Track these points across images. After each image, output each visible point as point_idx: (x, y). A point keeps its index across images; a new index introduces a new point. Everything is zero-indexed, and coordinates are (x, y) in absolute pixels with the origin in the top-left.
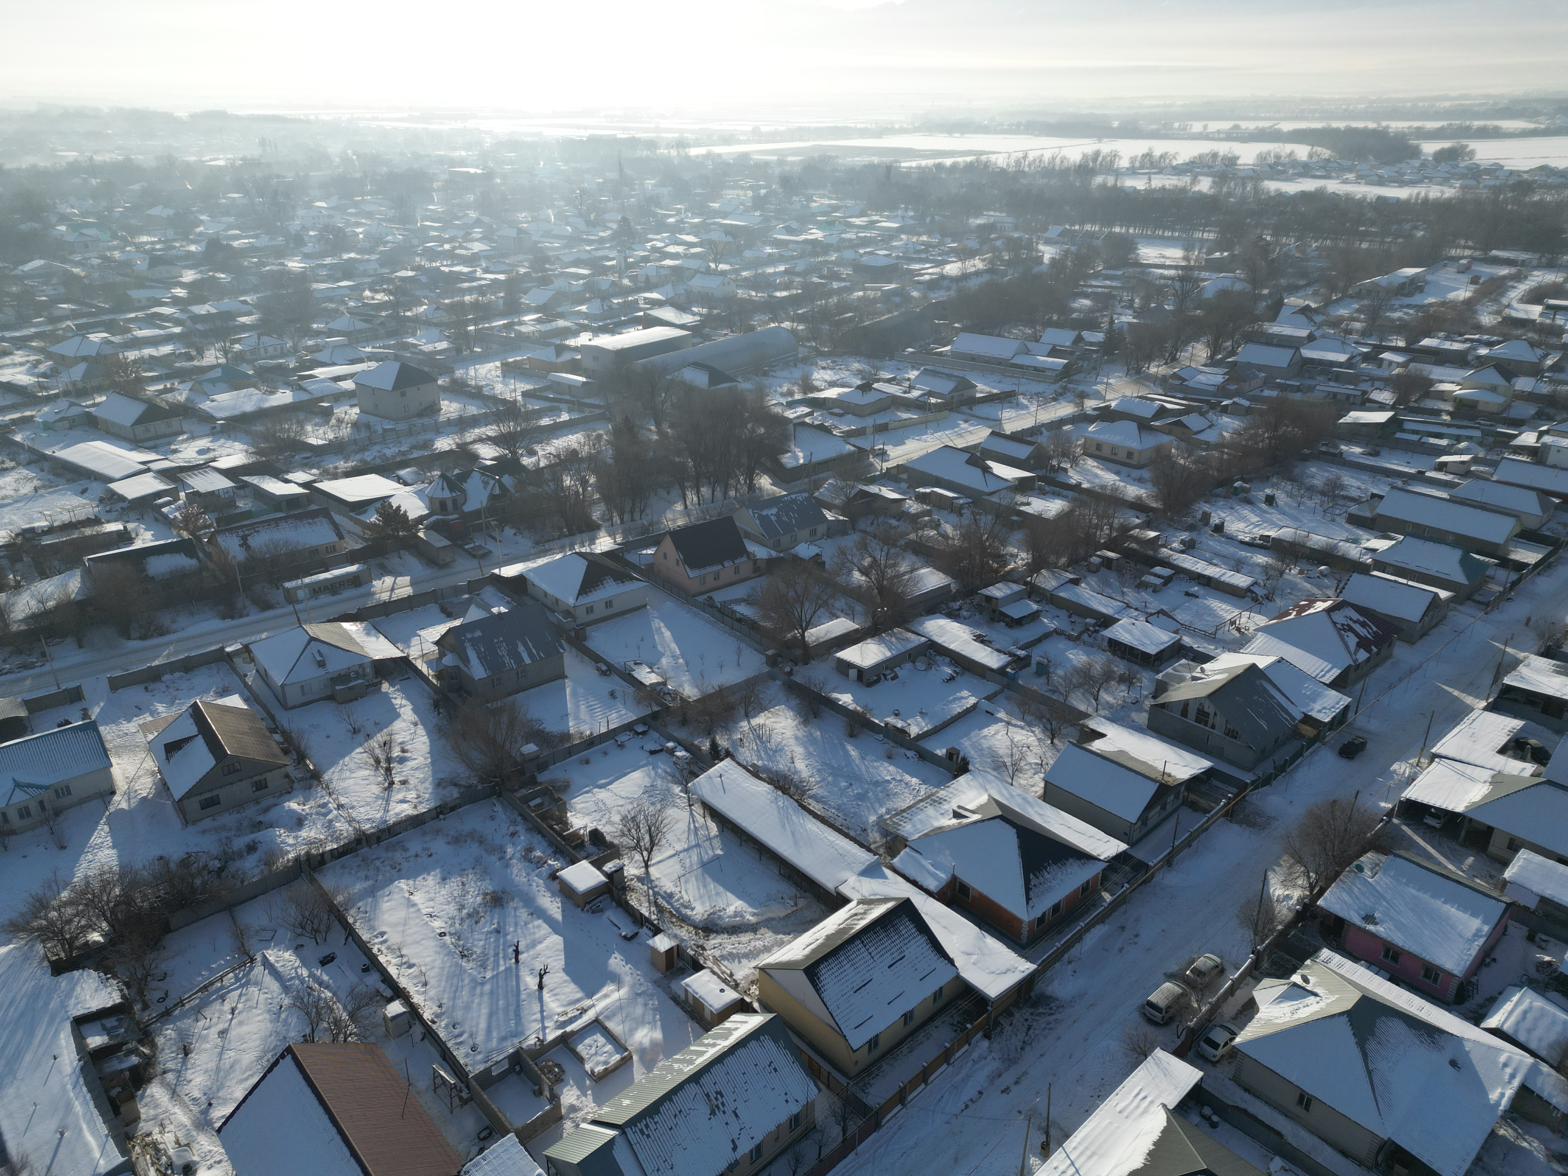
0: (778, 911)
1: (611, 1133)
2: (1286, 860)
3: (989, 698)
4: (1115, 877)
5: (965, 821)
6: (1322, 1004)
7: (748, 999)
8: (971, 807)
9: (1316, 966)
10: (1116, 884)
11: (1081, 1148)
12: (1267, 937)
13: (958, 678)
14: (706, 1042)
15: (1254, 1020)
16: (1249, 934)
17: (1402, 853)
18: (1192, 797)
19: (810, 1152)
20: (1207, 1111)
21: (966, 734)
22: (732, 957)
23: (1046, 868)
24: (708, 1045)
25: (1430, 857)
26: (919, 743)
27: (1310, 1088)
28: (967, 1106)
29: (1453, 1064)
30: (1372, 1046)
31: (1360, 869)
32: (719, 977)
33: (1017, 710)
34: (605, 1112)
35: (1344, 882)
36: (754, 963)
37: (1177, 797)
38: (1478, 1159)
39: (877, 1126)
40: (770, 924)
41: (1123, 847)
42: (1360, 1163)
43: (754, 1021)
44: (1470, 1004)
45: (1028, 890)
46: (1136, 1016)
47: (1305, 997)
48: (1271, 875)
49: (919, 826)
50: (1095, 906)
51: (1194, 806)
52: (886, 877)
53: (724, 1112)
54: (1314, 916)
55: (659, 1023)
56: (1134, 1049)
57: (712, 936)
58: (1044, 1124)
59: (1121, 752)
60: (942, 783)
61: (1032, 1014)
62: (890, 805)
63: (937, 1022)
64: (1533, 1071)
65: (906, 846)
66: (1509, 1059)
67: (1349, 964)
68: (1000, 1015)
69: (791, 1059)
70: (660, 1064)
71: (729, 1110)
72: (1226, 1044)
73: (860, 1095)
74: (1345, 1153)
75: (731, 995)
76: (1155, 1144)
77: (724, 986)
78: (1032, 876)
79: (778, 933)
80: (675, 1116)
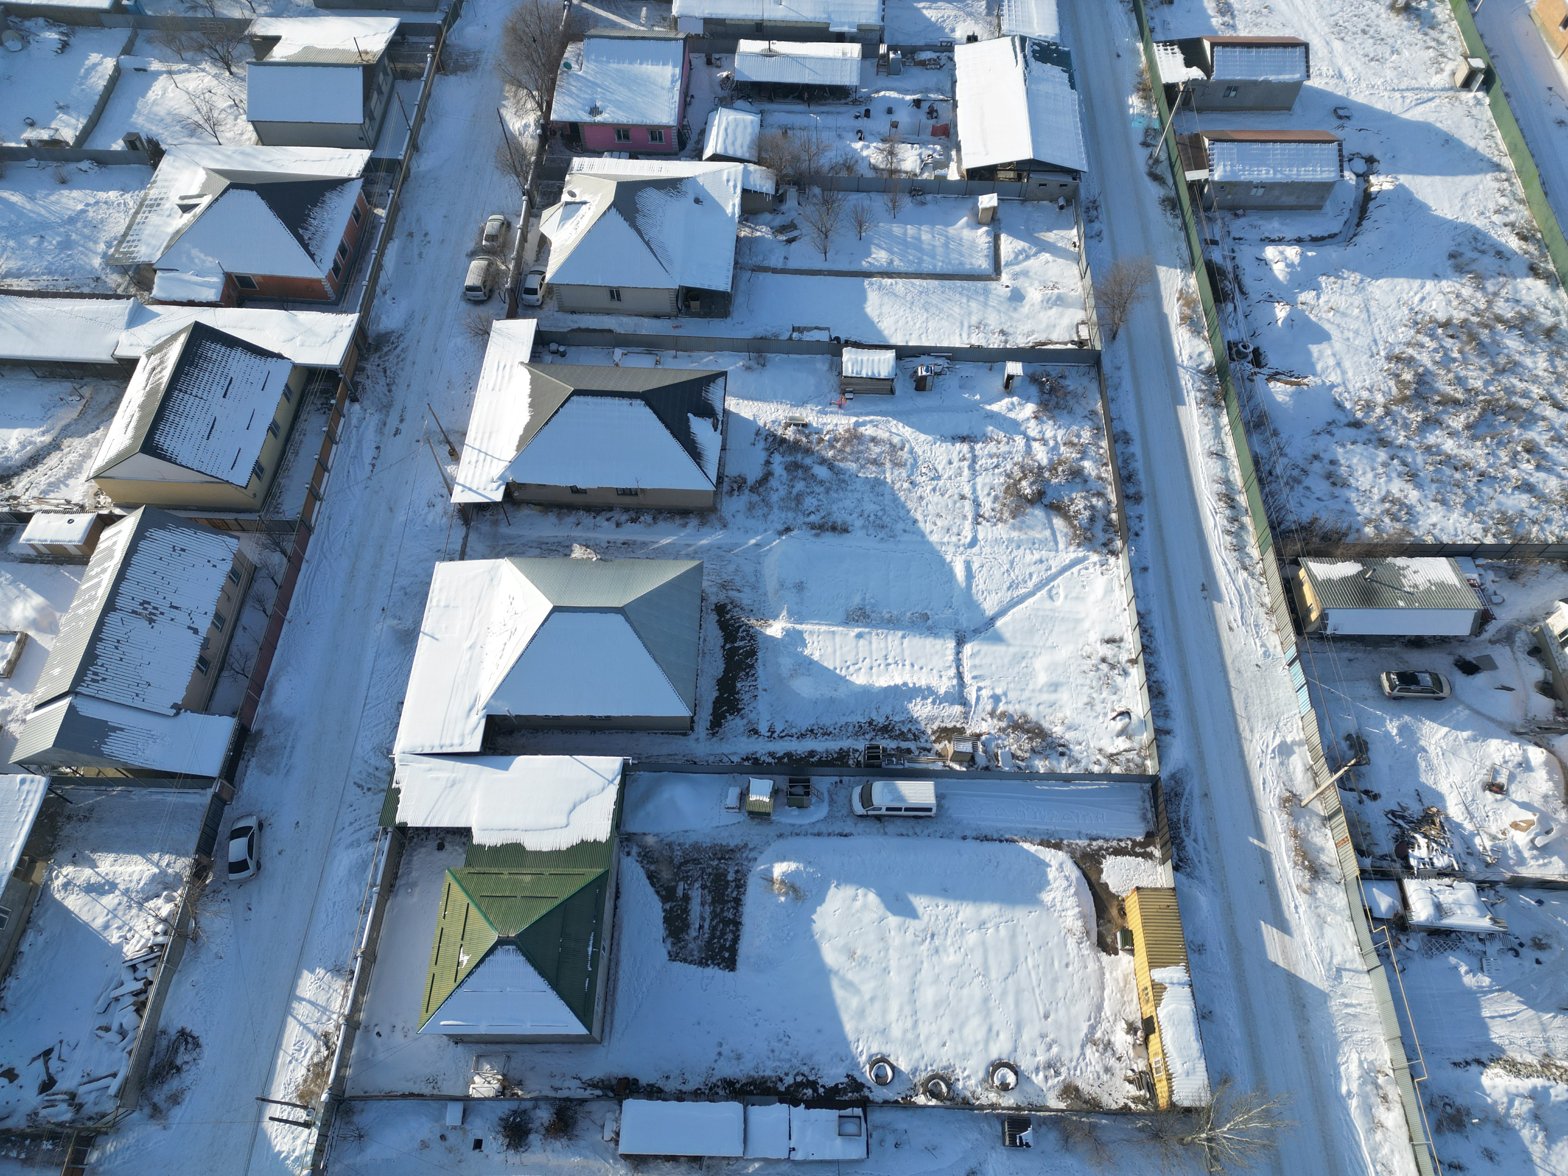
0: (68, 415)
1: (65, 703)
2: (509, 90)
3: (127, 50)
4: (377, 189)
5: (198, 210)
6: (593, 208)
7: (105, 512)
8: (195, 191)
9: (575, 178)
10: (381, 195)
11: (479, 436)
12: (528, 173)
13: (72, 41)
14: (93, 573)
15: (552, 253)
16: (513, 179)
17: (592, 32)
18: (399, 66)
19: (267, 589)
20: (553, 347)
21: (133, 110)
22: (54, 486)
23: (309, 215)
24: (97, 574)
25: (614, 25)
26: (87, 146)
27: (614, 283)
28: (374, 465)
29: (697, 201)
30: (640, 221)
31: (568, 66)
32: (56, 512)
33: (169, 51)
34: (42, 692)
35: (561, 87)
36: (83, 477)
37: (386, 74)
38: (736, 263)
39: (310, 530)
40: (67, 432)
41: (366, 154)
42: (669, 317)
43: (129, 524)
44: (691, 145)
45: (306, 247)
46: (463, 304)
47: (578, 210)
48: (503, 112)
49: (154, 242)
50: (375, 228)
51: (406, 76)
52: (157, 315)
53: (162, 613)
54: (554, 133)
55: (29, 590)
56: (477, 334)
57: (14, 481)
58: (442, 438)
59: (307, 49)
60: (144, 182)
61: (380, 358)
62: (104, 236)
63: (303, 417)
64: (746, 173)
65: (155, 271)
66: (729, 174)
67: (596, 160)
68: (354, 375)
69: (190, 532)
70: (63, 620)
71: (165, 608)
72: (541, 285)
73: (277, 517)
74: (657, 316)
75: (84, 521)
76: (530, 396)
77: (69, 516)
78: (301, 231)
79: (86, 434)
80: (117, 648)
